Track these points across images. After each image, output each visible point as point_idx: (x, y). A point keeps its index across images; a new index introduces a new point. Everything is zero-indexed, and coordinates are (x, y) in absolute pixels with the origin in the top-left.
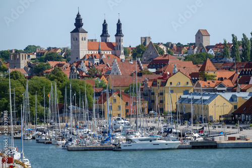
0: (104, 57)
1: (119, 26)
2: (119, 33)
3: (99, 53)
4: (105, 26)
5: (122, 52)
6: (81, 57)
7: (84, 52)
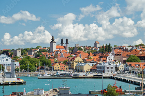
0: (61, 51)
1: (67, 40)
2: (67, 43)
3: (60, 50)
4: (62, 40)
5: (68, 49)
6: (54, 51)
7: (54, 49)
